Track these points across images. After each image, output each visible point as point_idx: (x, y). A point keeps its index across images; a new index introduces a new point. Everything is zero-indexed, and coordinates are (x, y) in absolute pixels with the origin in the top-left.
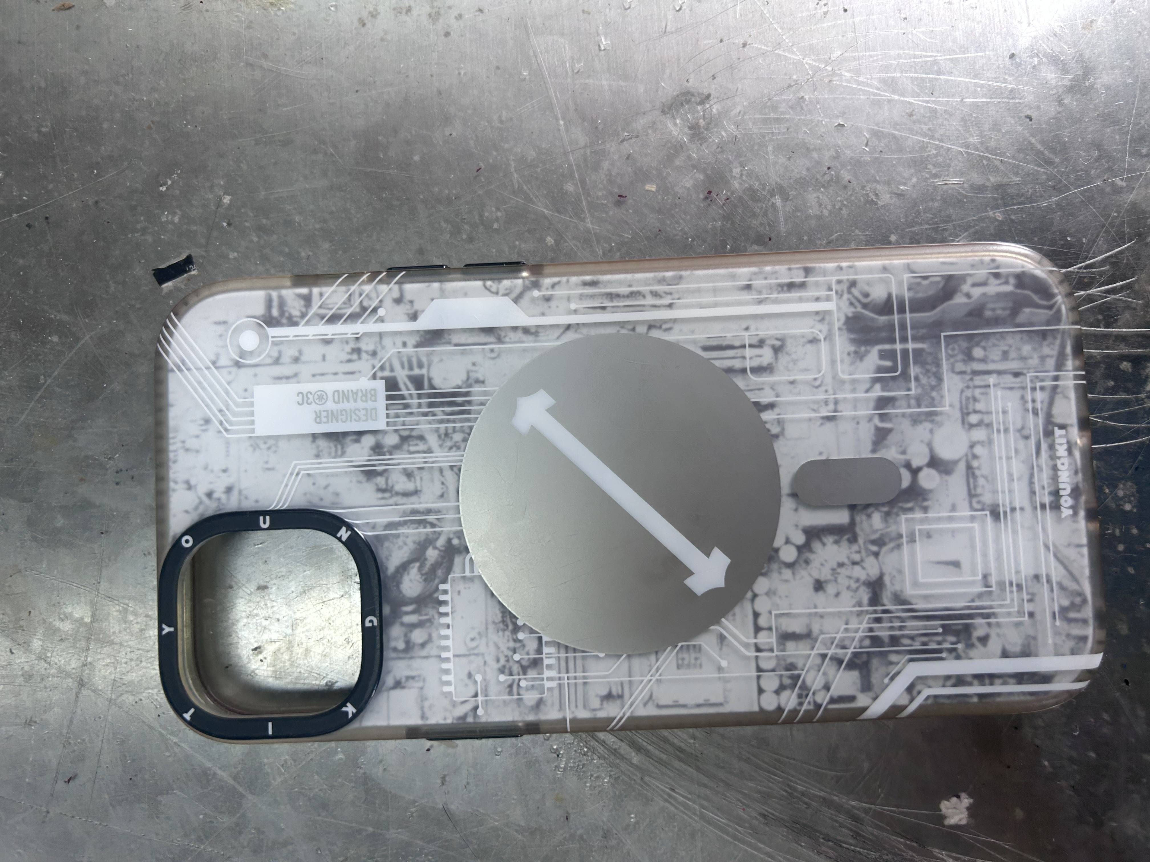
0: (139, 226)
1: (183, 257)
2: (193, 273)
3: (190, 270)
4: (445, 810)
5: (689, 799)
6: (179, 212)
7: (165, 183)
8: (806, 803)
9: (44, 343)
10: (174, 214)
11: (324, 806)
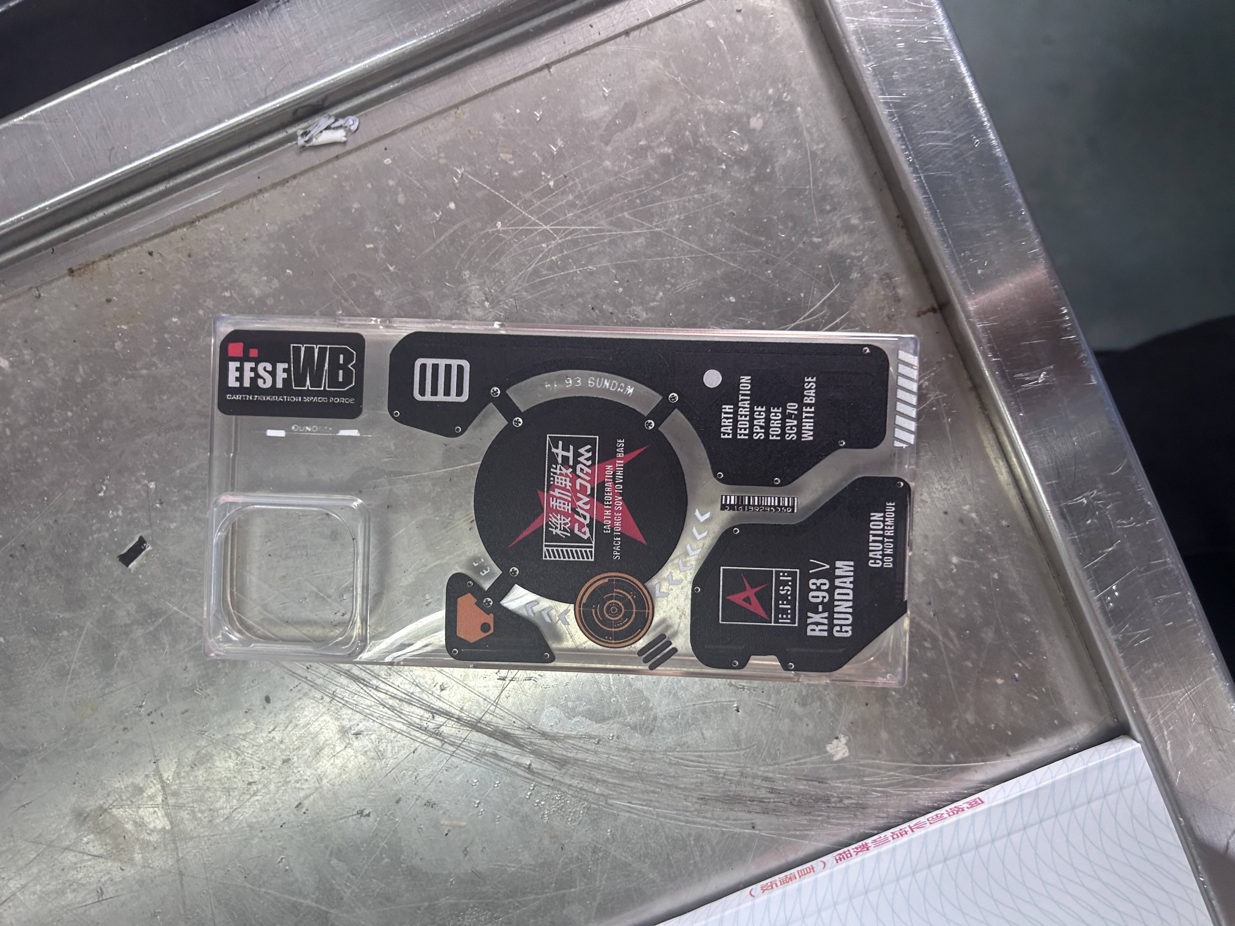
0: (94, 528)
1: (137, 539)
2: (148, 549)
3: (145, 548)
4: (475, 873)
5: (645, 806)
6: (120, 507)
7: (102, 489)
8: (730, 780)
9: (57, 639)
10: (117, 510)
11: (388, 899)
